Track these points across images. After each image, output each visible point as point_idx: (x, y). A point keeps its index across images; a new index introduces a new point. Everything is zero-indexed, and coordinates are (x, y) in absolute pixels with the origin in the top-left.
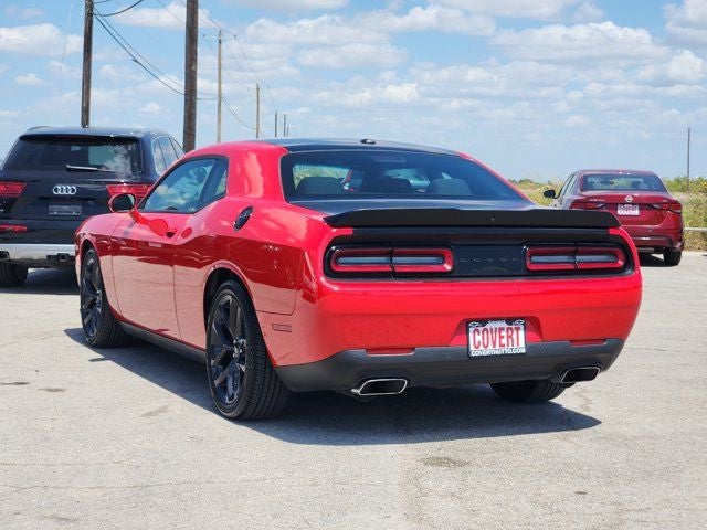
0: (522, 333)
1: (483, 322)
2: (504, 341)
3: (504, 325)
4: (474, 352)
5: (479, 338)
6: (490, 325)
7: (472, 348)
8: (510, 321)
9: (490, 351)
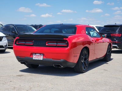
0: (42, 56)
1: (36, 54)
2: (39, 57)
3: (39, 55)
4: (34, 59)
5: (35, 56)
6: (37, 54)
7: (33, 58)
8: (40, 54)
9: (36, 59)
